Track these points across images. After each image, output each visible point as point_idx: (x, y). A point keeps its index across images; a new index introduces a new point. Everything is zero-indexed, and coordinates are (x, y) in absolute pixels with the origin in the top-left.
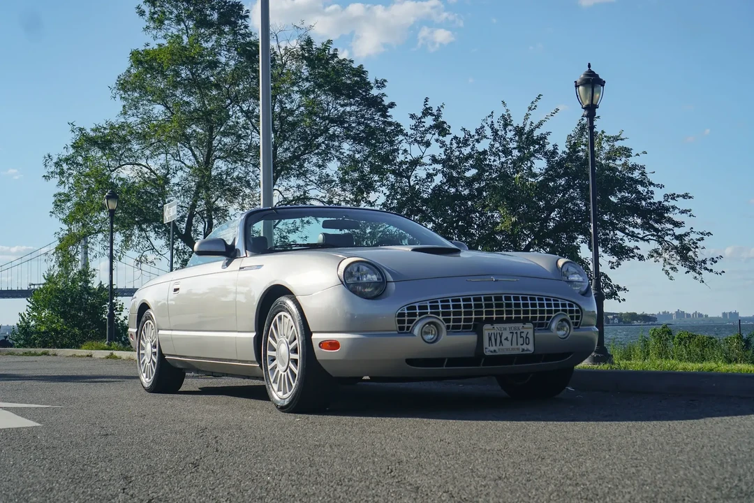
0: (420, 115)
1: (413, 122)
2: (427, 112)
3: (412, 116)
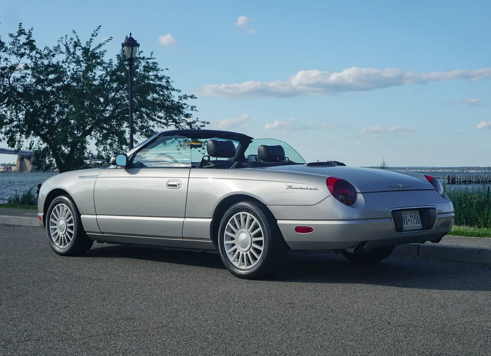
0: (16, 34)
1: (12, 40)
2: (21, 32)
3: (11, 35)
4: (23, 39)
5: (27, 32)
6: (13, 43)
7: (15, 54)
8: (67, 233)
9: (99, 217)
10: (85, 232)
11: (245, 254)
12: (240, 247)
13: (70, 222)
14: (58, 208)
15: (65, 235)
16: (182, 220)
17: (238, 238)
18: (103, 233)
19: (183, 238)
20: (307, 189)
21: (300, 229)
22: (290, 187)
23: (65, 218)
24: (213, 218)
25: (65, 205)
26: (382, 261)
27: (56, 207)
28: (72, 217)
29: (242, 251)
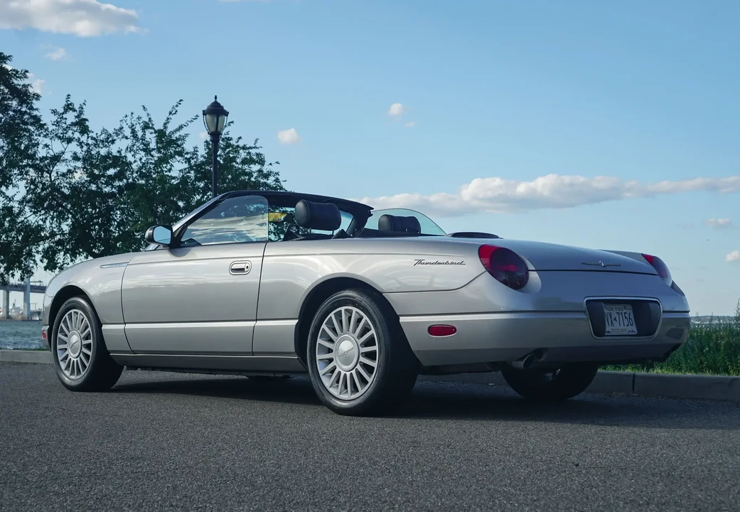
0: (61, 111)
1: (55, 118)
2: (69, 107)
3: (54, 112)
4: (71, 117)
5: (77, 107)
6: (57, 123)
7: (59, 138)
8: (81, 355)
9: (128, 326)
10: (108, 352)
11: (348, 374)
12: (340, 364)
13: (87, 338)
14: (70, 315)
15: (78, 359)
16: (251, 324)
17: (337, 350)
18: (134, 352)
19: (253, 353)
20: (447, 263)
21: (436, 330)
22: (420, 262)
23: (79, 331)
24: (300, 318)
25: (80, 312)
26: (576, 398)
27: (66, 316)
28: (89, 329)
29: (343, 369)
